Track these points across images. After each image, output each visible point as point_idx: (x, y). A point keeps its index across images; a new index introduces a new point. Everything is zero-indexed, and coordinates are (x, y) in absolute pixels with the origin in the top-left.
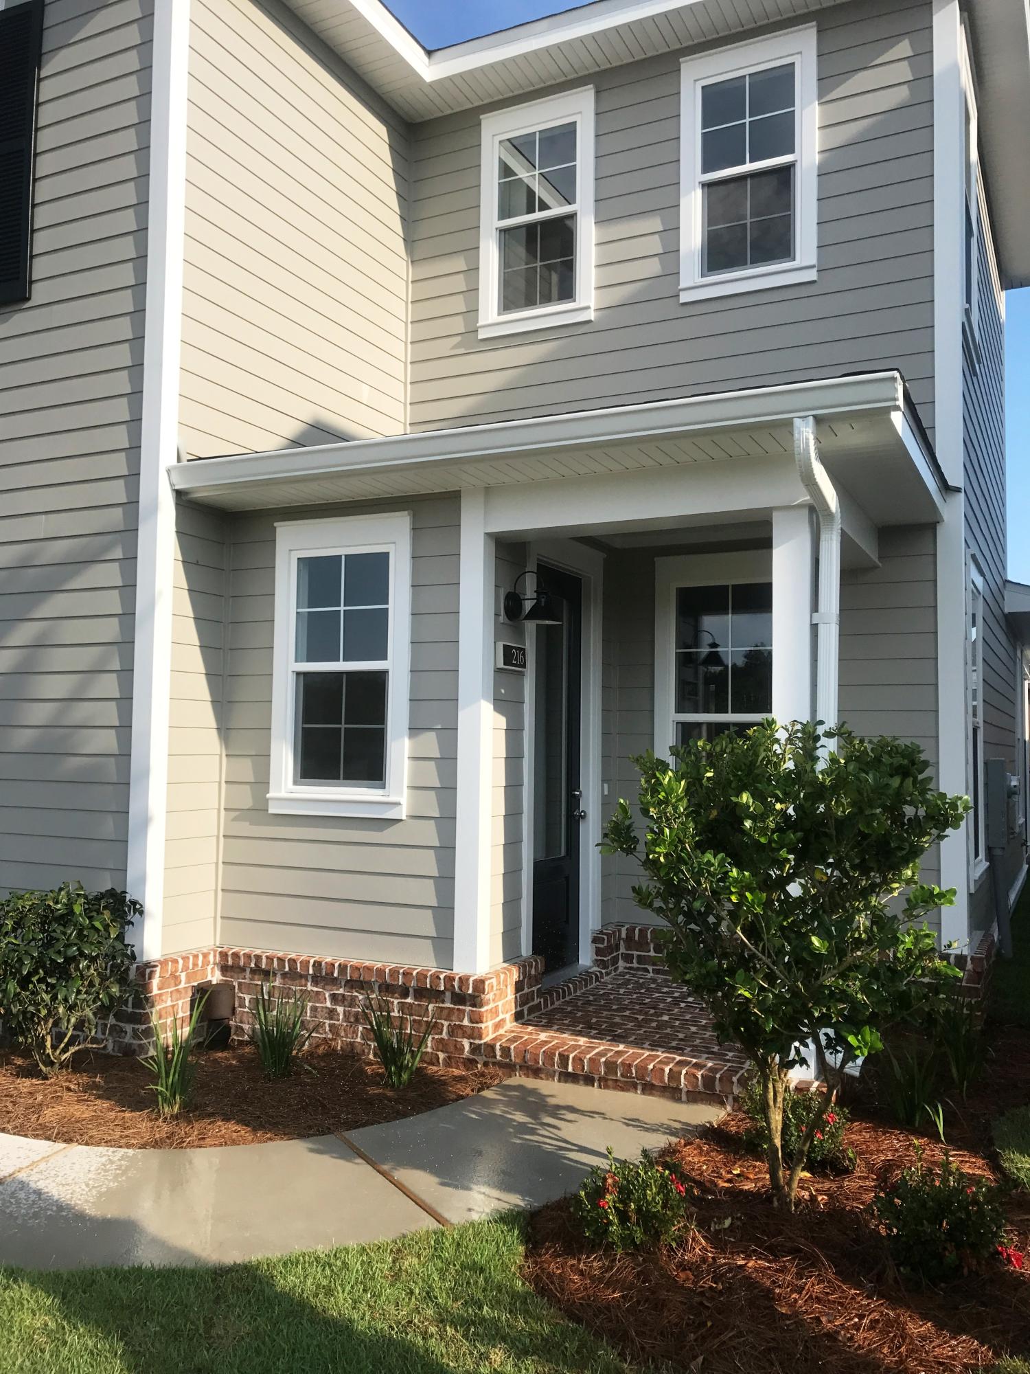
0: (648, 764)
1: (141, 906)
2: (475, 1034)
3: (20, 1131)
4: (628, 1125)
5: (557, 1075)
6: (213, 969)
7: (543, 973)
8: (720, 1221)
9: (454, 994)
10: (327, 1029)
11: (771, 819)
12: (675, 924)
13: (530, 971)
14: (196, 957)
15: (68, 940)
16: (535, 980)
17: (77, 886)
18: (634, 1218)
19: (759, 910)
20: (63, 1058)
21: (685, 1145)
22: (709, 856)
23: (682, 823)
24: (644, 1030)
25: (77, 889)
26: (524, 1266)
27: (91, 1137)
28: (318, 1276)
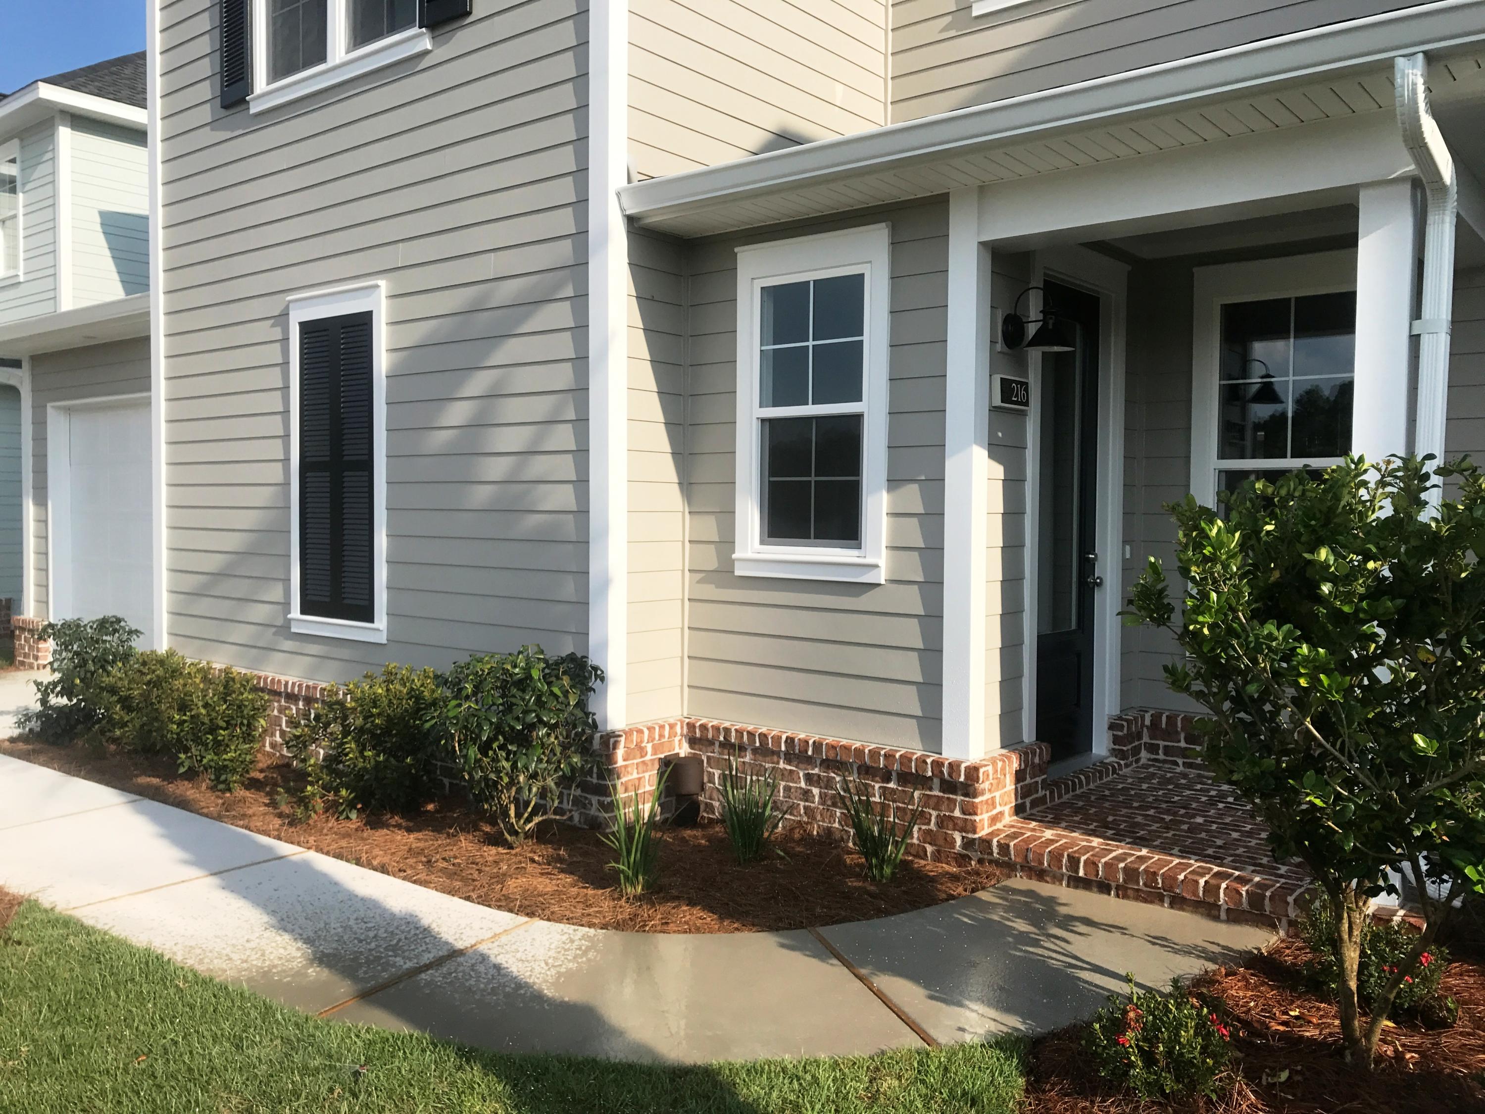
0: (1188, 514)
1: (603, 672)
2: (968, 827)
3: (485, 901)
4: (1154, 944)
5: (1066, 878)
6: (680, 741)
7: (1049, 762)
8: (1274, 1073)
9: (943, 781)
10: (802, 811)
11: (1361, 581)
12: (1218, 711)
13: (1032, 759)
14: (662, 727)
15: (526, 705)
16: (1040, 769)
17: (536, 649)
18: (1162, 1063)
19: (1337, 697)
20: (527, 828)
21: (1227, 975)
22: (1270, 628)
23: (1235, 586)
24: (1173, 832)
25: (536, 653)
26: (1024, 1102)
27: (553, 913)
28: (786, 1089)
